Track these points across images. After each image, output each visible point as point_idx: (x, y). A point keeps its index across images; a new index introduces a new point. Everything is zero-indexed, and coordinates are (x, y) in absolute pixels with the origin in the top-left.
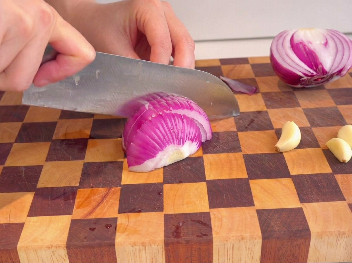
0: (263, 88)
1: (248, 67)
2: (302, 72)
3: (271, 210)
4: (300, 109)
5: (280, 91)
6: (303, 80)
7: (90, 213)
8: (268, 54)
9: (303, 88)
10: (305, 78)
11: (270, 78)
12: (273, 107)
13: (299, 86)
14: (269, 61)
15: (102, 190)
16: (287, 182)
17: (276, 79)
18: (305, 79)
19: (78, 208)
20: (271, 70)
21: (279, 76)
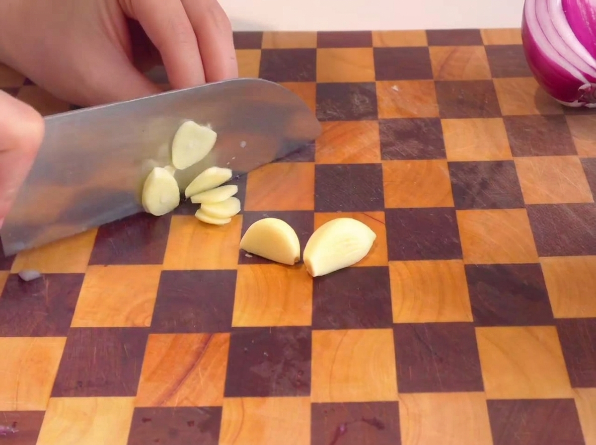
0: (508, 107)
1: (479, 52)
2: (581, 71)
3: (514, 402)
4: (575, 159)
5: (537, 112)
6: (582, 91)
7: (171, 394)
8: (518, 24)
9: (583, 110)
10: (587, 85)
11: (521, 80)
12: (524, 153)
13: (576, 104)
14: (519, 41)
15: (194, 340)
16: (548, 335)
17: (530, 85)
18: (587, 89)
19: (148, 379)
20: (523, 60)
21: (537, 79)
